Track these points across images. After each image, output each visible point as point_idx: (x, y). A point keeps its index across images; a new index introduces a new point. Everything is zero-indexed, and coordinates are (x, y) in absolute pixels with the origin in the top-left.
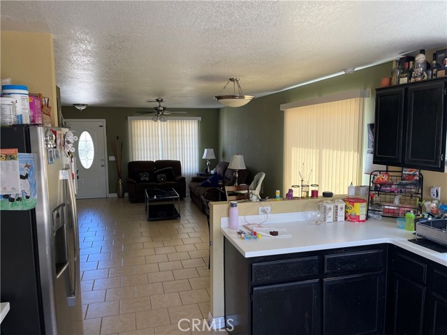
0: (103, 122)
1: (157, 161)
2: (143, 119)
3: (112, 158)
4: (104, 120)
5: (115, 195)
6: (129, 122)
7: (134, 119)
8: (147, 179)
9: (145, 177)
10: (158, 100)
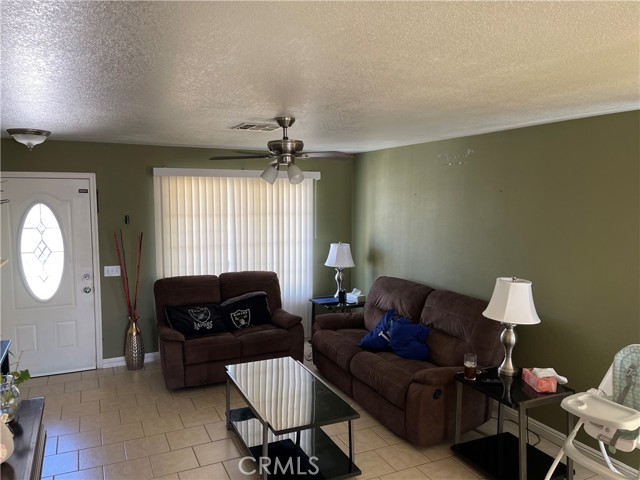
0: (89, 180)
1: (222, 275)
2: (190, 175)
3: (113, 271)
4: (92, 176)
5: (119, 362)
6: (156, 181)
7: (169, 175)
8: (209, 326)
9: (203, 321)
10: (281, 122)
